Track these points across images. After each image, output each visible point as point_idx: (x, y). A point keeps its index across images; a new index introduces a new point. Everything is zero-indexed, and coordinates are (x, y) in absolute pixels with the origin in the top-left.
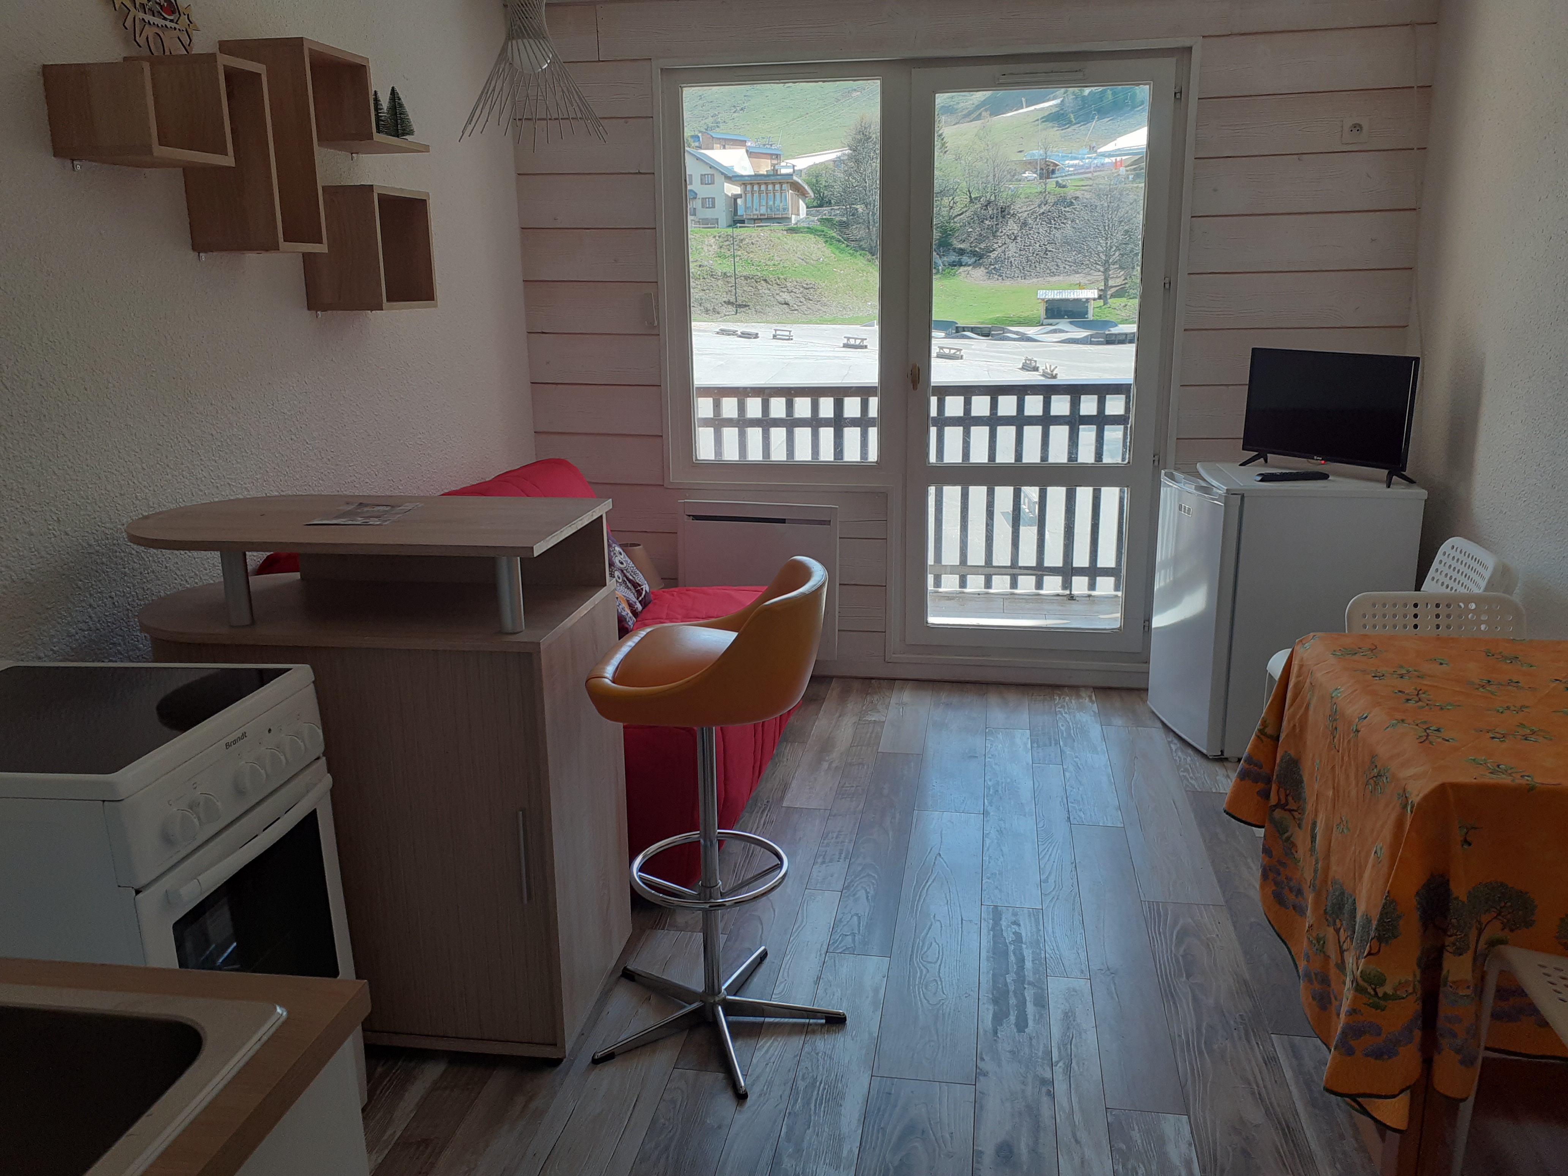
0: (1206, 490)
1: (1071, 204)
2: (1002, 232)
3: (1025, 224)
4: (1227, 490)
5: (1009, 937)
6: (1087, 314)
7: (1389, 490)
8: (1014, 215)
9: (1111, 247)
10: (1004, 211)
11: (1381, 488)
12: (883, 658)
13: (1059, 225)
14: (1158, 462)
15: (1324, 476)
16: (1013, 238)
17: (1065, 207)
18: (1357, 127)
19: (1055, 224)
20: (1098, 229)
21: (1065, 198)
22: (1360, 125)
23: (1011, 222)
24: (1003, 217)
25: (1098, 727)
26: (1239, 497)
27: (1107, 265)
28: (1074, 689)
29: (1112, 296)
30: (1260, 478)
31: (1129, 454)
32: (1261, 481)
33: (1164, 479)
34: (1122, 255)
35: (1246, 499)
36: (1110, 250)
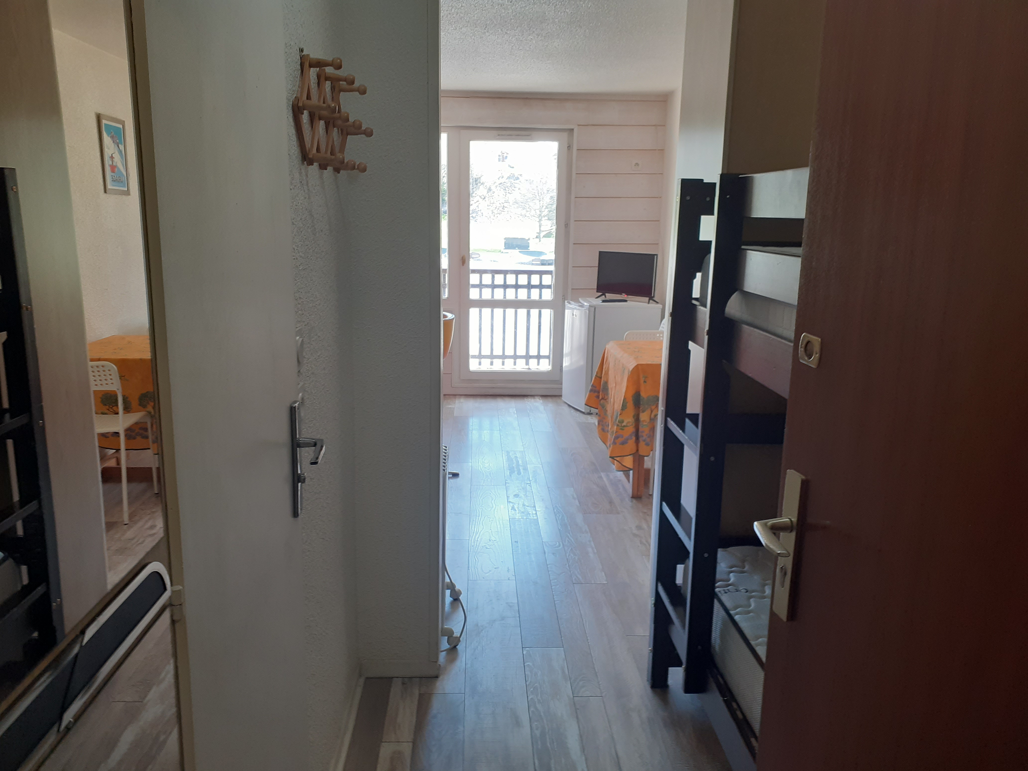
0: (582, 306)
1: (518, 178)
2: (476, 194)
3: (490, 190)
4: (589, 305)
5: (513, 457)
6: (529, 247)
7: (649, 305)
8: (483, 184)
9: (543, 207)
10: (477, 181)
11: (646, 304)
12: (451, 385)
13: (511, 191)
14: (564, 298)
15: (626, 301)
16: (483, 198)
17: (514, 180)
18: (637, 164)
19: (508, 190)
20: (535, 195)
21: (514, 175)
22: (637, 163)
23: (481, 187)
24: (477, 184)
25: (543, 407)
26: (593, 308)
27: (540, 217)
28: (533, 396)
29: (544, 236)
30: (601, 301)
31: (553, 295)
32: (602, 302)
33: (566, 303)
34: (550, 211)
35: (596, 309)
36: (542, 208)
